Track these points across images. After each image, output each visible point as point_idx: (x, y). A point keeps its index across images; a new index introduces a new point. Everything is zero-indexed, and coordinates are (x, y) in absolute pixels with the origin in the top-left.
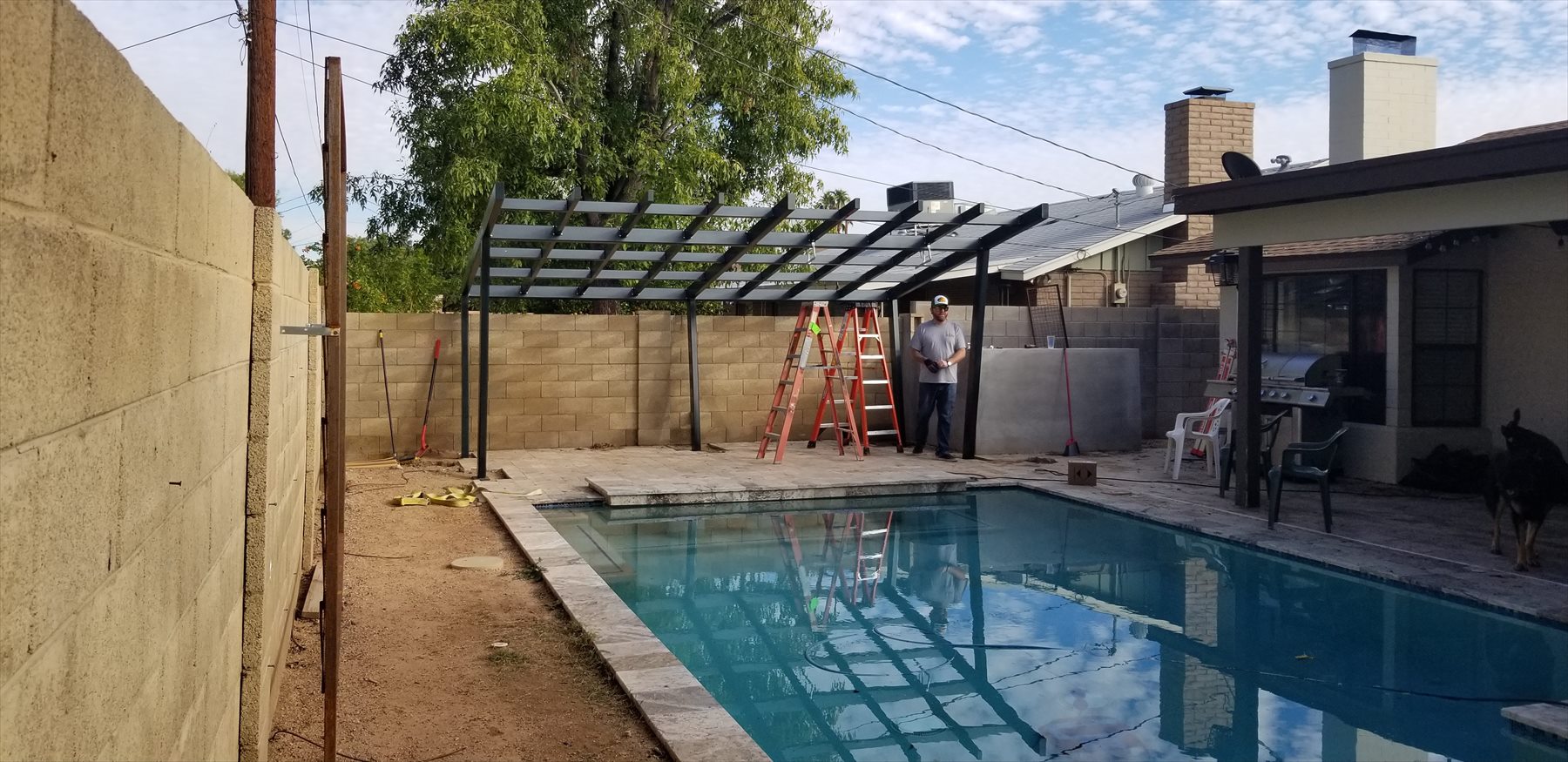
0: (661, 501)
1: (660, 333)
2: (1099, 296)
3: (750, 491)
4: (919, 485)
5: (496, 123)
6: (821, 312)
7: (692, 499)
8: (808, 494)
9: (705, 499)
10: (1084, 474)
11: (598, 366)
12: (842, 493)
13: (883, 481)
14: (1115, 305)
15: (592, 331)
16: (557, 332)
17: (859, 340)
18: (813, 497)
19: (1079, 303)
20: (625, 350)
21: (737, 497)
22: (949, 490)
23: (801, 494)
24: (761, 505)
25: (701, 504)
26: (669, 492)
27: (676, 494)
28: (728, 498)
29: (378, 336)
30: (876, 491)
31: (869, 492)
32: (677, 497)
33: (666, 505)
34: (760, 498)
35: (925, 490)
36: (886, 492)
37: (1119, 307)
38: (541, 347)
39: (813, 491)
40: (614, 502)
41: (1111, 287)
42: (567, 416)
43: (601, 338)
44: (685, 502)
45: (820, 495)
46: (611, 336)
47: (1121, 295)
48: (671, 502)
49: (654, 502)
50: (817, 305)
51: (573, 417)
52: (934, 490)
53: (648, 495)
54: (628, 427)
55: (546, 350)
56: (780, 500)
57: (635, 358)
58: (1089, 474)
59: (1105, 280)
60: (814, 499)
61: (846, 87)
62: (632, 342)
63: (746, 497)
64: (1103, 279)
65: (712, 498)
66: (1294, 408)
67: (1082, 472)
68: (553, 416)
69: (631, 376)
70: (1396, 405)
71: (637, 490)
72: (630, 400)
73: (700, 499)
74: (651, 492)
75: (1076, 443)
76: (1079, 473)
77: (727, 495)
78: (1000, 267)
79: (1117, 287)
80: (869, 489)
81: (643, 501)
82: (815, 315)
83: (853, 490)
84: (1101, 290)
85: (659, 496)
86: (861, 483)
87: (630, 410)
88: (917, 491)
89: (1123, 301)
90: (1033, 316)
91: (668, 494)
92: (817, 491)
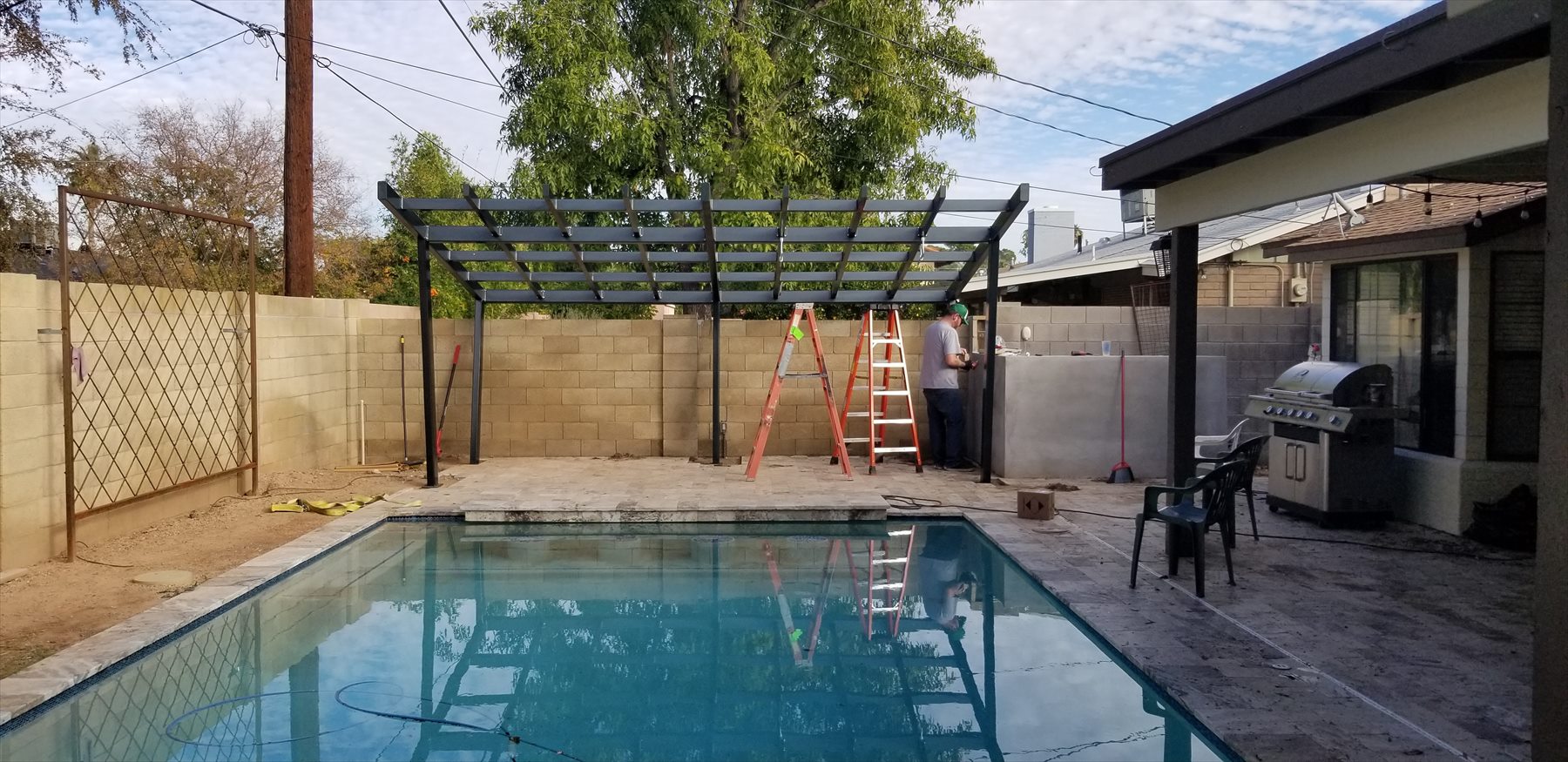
0: (520, 518)
1: (686, 338)
2: (1273, 293)
3: (621, 511)
4: (827, 511)
5: (557, 124)
6: (805, 316)
7: (555, 518)
8: (690, 517)
9: (570, 518)
10: (1035, 505)
11: (620, 373)
12: (730, 517)
13: (779, 505)
14: (1293, 304)
15: (613, 337)
16: (577, 337)
17: (872, 346)
18: (696, 520)
19: (1244, 302)
20: (649, 358)
21: (607, 517)
22: (864, 518)
23: (682, 517)
24: (634, 527)
25: (565, 523)
26: (529, 508)
27: (538, 512)
28: (596, 517)
29: (400, 341)
30: (771, 517)
31: (764, 517)
32: (538, 515)
33: (526, 523)
34: (634, 519)
35: (833, 517)
36: (784, 517)
37: (1298, 306)
38: (559, 350)
39: (696, 514)
40: (469, 517)
41: (1288, 283)
42: (589, 424)
43: (623, 344)
44: (548, 520)
45: (705, 518)
46: (635, 341)
47: (1299, 293)
48: (532, 520)
49: (512, 519)
50: (799, 306)
51: (594, 425)
52: (845, 517)
53: (506, 512)
54: (654, 437)
55: (567, 355)
56: (657, 523)
57: (660, 365)
58: (1041, 506)
59: (1280, 274)
60: (698, 522)
61: (985, 66)
62: (656, 348)
63: (617, 518)
64: (1278, 273)
65: (578, 518)
66: (1321, 433)
67: (1032, 503)
68: (575, 424)
69: (655, 384)
70: (1464, 432)
71: (491, 505)
72: (655, 409)
73: (565, 518)
74: (508, 508)
75: (1129, 469)
76: (1029, 505)
77: (596, 514)
78: (1141, 262)
79: (1294, 282)
80: (764, 514)
81: (500, 518)
82: (797, 318)
83: (744, 514)
84: (1275, 286)
85: (519, 512)
86: (754, 506)
87: (655, 419)
88: (823, 517)
89: (1303, 299)
90: (1139, 318)
91: (528, 512)
92: (701, 514)
